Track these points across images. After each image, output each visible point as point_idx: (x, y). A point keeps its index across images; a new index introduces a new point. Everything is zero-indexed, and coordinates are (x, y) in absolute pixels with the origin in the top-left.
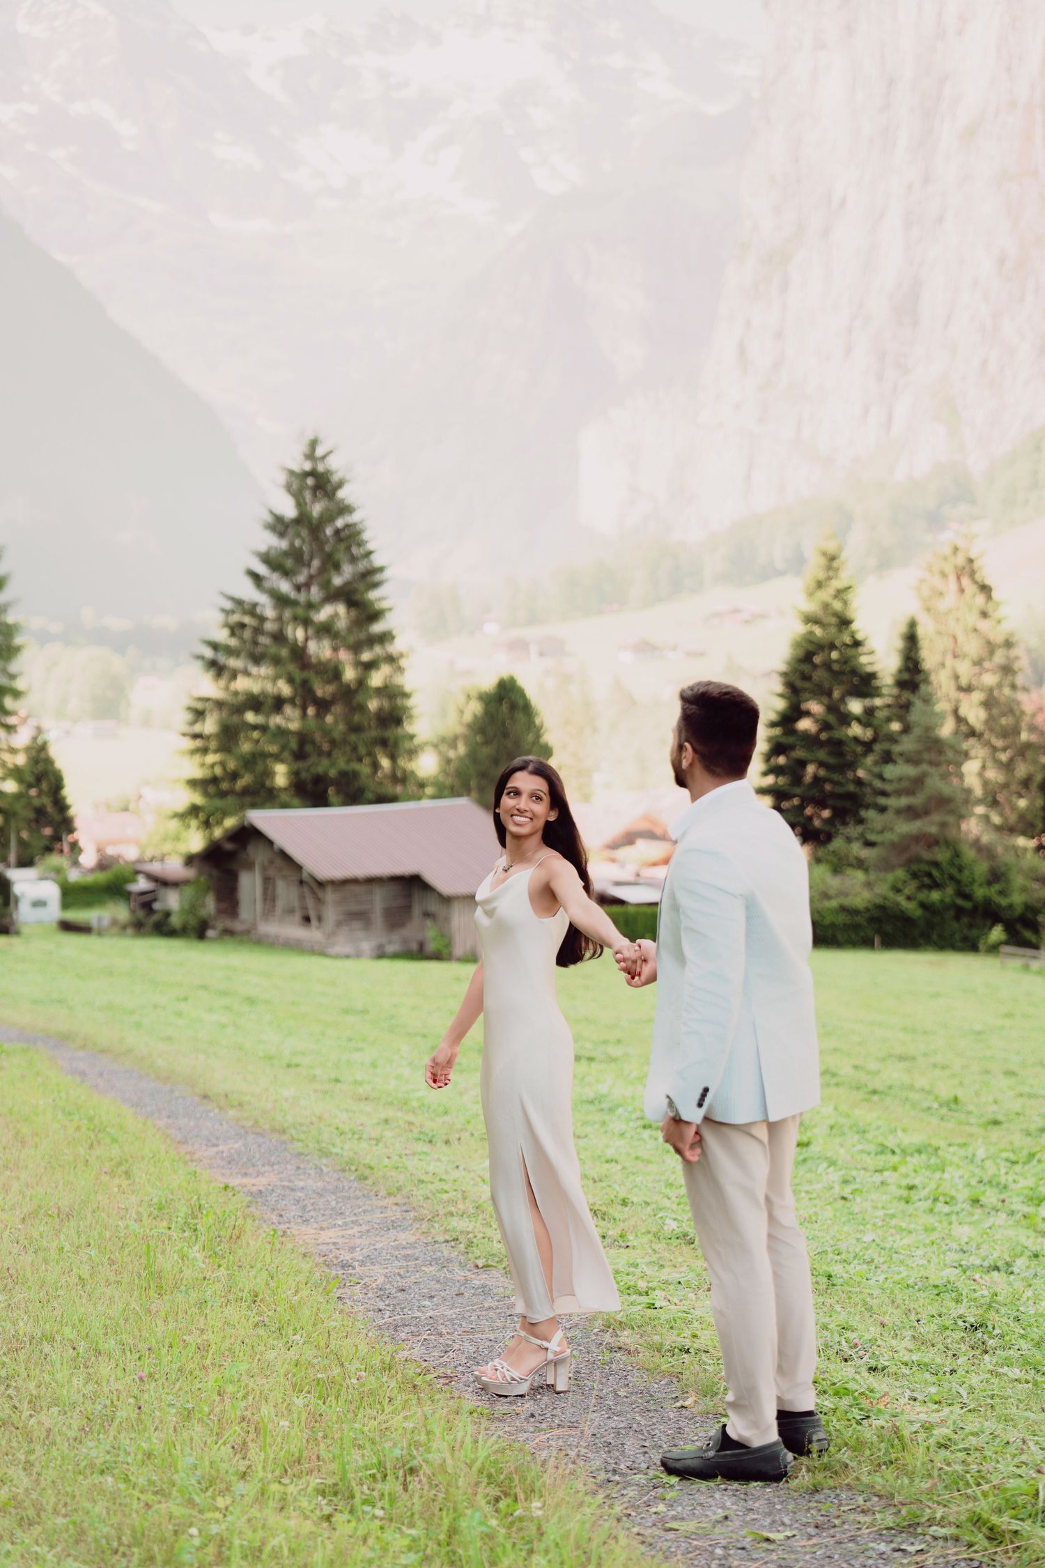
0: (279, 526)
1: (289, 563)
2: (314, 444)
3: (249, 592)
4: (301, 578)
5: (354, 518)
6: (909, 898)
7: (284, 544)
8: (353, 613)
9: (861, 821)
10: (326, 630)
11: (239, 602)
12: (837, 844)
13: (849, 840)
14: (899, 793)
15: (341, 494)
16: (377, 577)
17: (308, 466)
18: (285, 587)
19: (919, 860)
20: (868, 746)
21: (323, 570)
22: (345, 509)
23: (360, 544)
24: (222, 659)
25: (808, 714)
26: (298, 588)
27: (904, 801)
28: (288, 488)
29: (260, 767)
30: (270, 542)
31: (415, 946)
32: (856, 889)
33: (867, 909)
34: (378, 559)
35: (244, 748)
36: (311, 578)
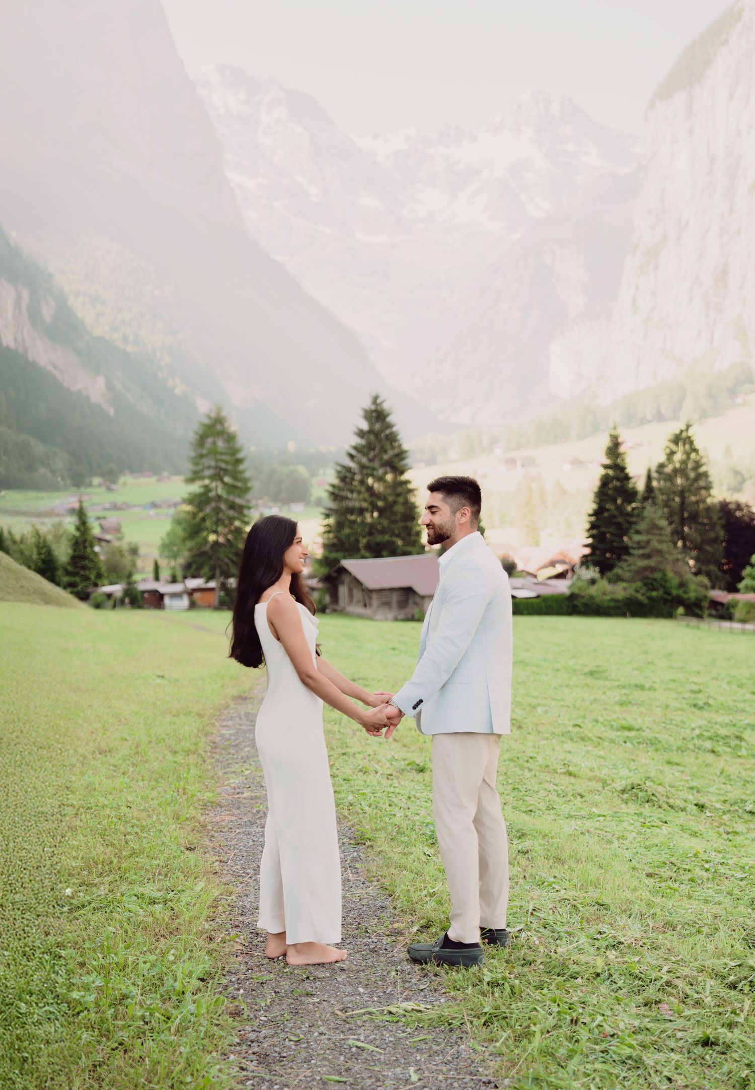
0: (361, 434)
1: (365, 450)
2: (376, 398)
3: (348, 462)
4: (371, 457)
5: (394, 429)
6: (643, 595)
7: (363, 442)
8: (394, 471)
9: (626, 561)
11: (344, 467)
13: (619, 569)
14: (639, 548)
15: (389, 419)
16: (404, 455)
17: (373, 407)
18: (364, 460)
19: (648, 578)
21: (380, 453)
22: (389, 426)
23: (396, 441)
24: (337, 492)
26: (370, 460)
27: (641, 552)
28: (365, 417)
29: (352, 539)
30: (357, 441)
31: (410, 616)
32: (620, 591)
33: (623, 600)
34: (405, 447)
35: (347, 531)
36: (375, 456)
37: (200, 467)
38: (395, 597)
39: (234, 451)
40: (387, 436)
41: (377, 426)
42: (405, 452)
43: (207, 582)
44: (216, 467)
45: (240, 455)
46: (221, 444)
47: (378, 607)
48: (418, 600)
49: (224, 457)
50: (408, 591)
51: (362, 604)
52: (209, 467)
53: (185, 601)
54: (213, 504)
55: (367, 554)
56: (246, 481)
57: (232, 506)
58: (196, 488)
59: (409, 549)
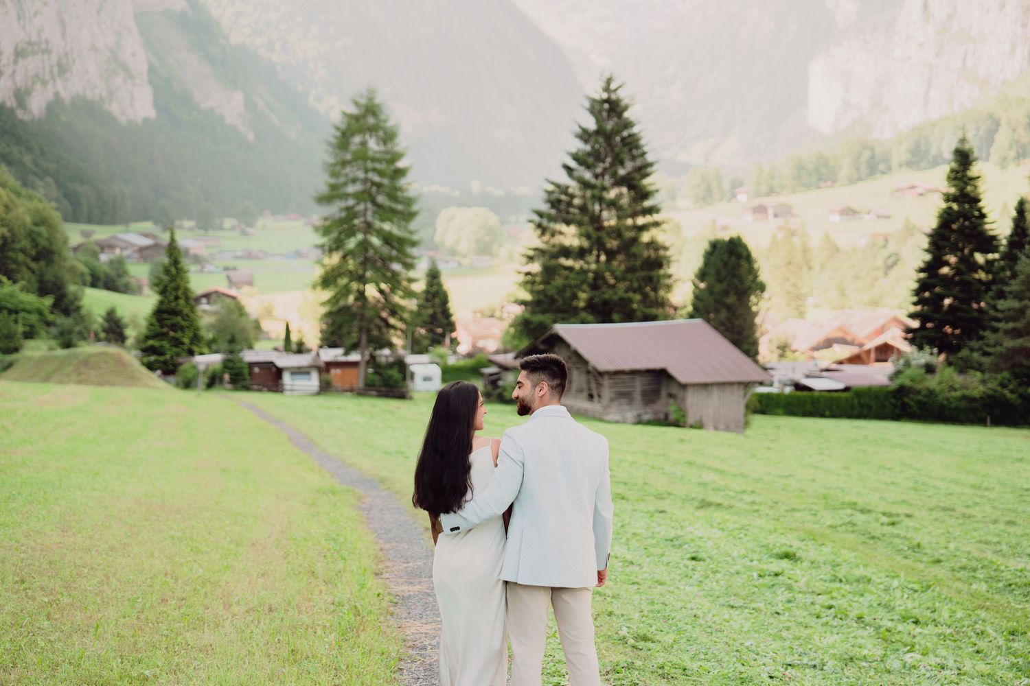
0: (585, 135)
1: (591, 160)
2: (609, 81)
3: (564, 179)
4: (599, 170)
5: (635, 130)
6: (1012, 392)
7: (588, 148)
8: (633, 193)
9: (981, 338)
10: (613, 204)
11: (558, 186)
12: (964, 353)
13: (972, 350)
14: (1007, 320)
15: (626, 115)
16: (649, 170)
17: (605, 96)
18: (588, 176)
19: (1020, 365)
20: (988, 285)
21: (612, 165)
22: (628, 125)
23: (638, 147)
24: (545, 222)
25: (947, 263)
26: (596, 176)
27: (1011, 325)
28: (592, 111)
29: (568, 294)
30: (579, 146)
31: (662, 416)
32: (975, 384)
33: (982, 398)
34: (650, 158)
35: (558, 281)
36: (605, 170)
37: (342, 180)
38: (639, 385)
39: (393, 157)
40: (623, 139)
41: (610, 125)
42: (651, 165)
43: (346, 354)
44: (366, 180)
45: (401, 164)
46: (373, 145)
47: (612, 400)
48: (675, 390)
49: (378, 166)
50: (660, 377)
51: (585, 394)
52: (354, 181)
53: (314, 381)
54: (360, 237)
55: (590, 318)
56: (409, 202)
57: (388, 239)
58: (334, 210)
59: (654, 311)
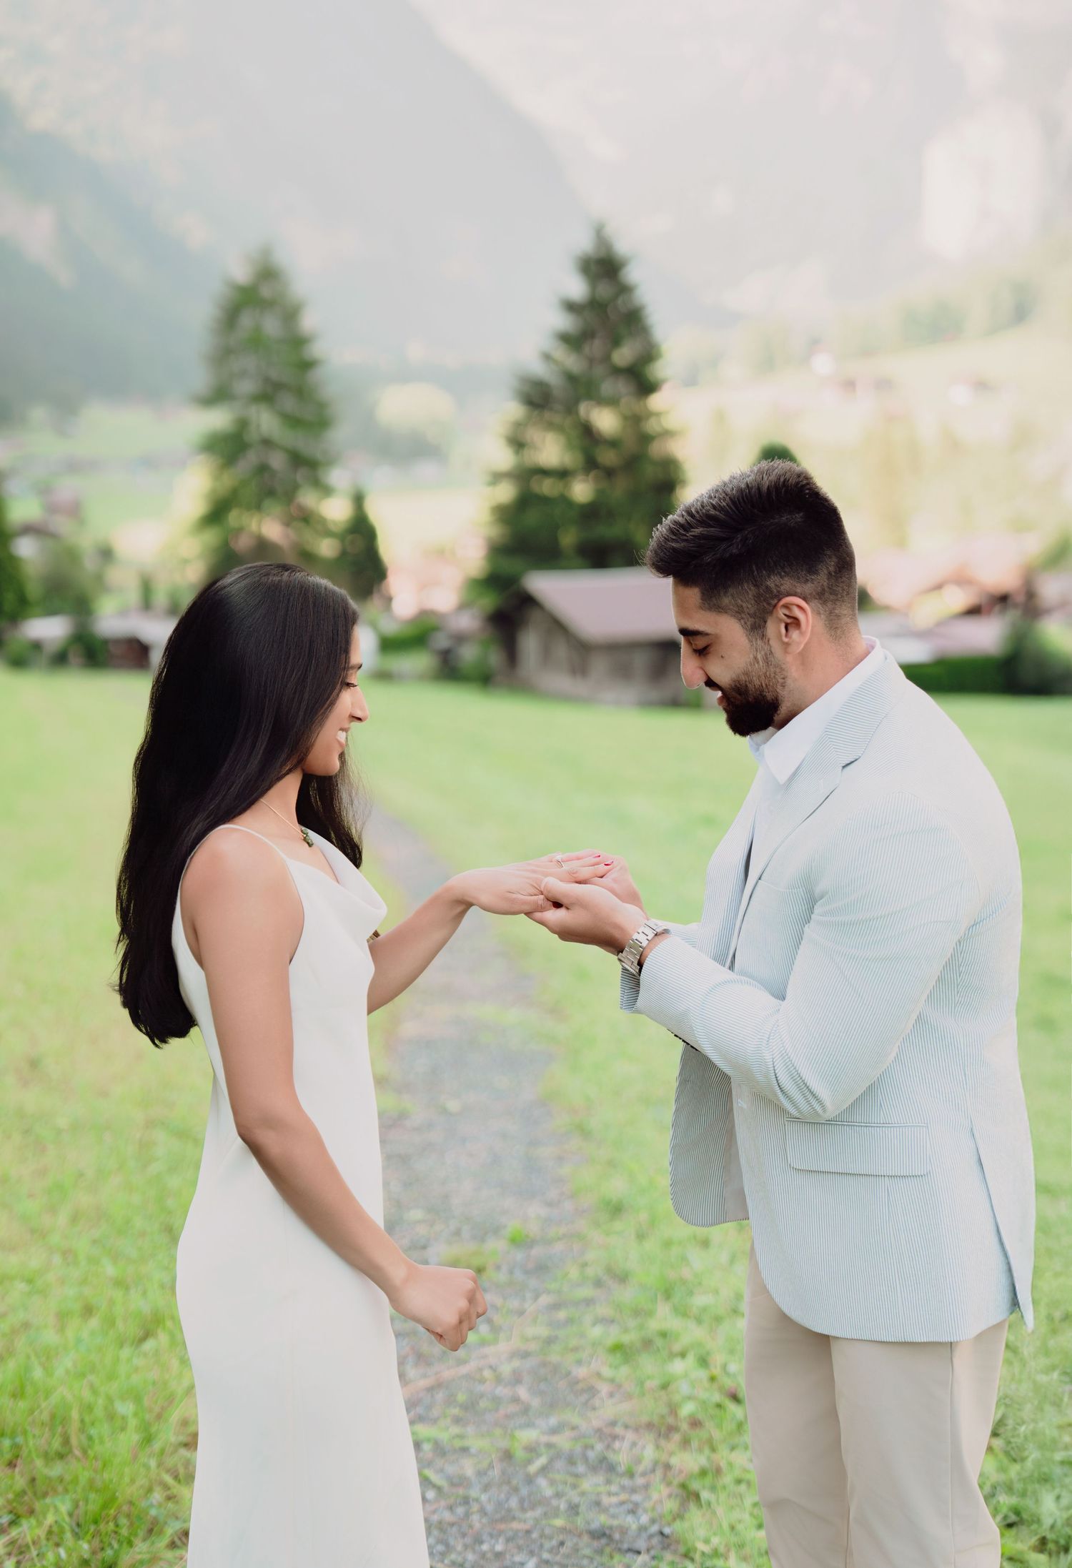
0: (571, 307)
5: (637, 297)
8: (634, 385)
15: (625, 275)
16: (657, 353)
17: (595, 251)
18: (573, 362)
21: (606, 349)
22: (627, 290)
23: (641, 321)
26: (587, 363)
29: (545, 532)
35: (535, 518)
37: (228, 375)
38: (641, 661)
39: (298, 342)
40: (621, 311)
41: (604, 290)
44: (263, 377)
45: (310, 353)
52: (246, 376)
54: (255, 456)
55: (580, 561)
57: (295, 458)
